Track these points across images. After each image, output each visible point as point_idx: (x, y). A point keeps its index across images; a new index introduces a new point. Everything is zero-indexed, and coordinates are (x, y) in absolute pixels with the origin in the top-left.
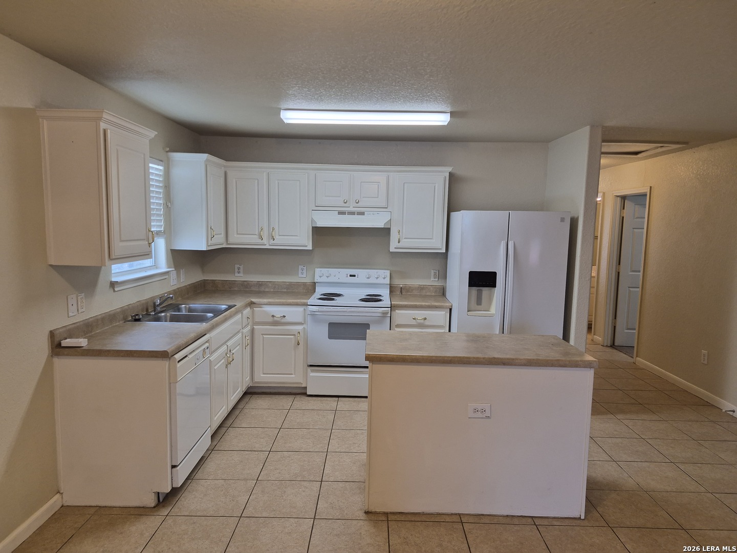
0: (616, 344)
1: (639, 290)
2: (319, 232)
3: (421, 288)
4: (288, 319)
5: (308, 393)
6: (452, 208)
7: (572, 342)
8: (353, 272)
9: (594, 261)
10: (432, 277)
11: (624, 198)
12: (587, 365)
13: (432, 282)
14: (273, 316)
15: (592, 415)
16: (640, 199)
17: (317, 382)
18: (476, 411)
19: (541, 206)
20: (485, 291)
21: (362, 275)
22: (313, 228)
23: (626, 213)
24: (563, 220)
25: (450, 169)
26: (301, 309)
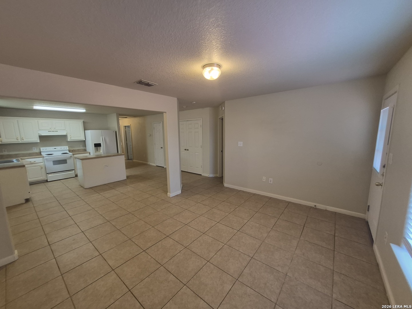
0: (129, 159)
1: (132, 146)
2: (41, 137)
3: (78, 150)
4: (37, 162)
5: (48, 181)
6: (85, 130)
7: (119, 152)
8: (55, 147)
9: (121, 141)
10: (81, 146)
11: (125, 126)
12: (123, 155)
13: (82, 148)
14: (30, 162)
15: (126, 169)
16: (129, 127)
17: (51, 177)
18: (105, 165)
19: (107, 129)
20: (98, 148)
21: (58, 148)
22: (39, 136)
23: (126, 130)
24: (114, 132)
25: (83, 120)
26: (41, 158)
